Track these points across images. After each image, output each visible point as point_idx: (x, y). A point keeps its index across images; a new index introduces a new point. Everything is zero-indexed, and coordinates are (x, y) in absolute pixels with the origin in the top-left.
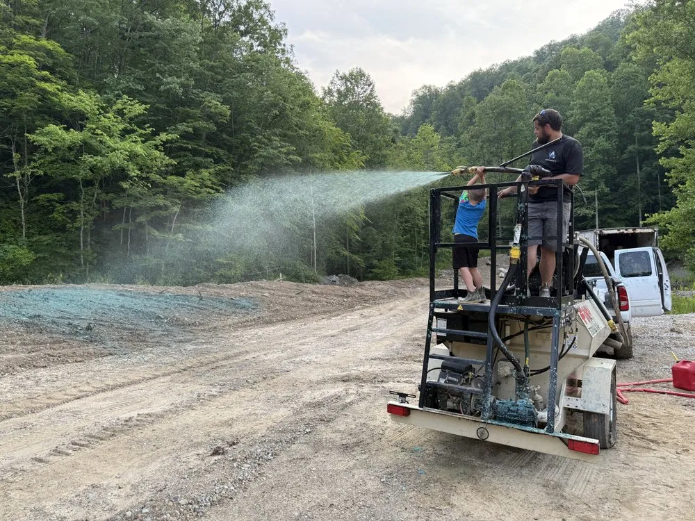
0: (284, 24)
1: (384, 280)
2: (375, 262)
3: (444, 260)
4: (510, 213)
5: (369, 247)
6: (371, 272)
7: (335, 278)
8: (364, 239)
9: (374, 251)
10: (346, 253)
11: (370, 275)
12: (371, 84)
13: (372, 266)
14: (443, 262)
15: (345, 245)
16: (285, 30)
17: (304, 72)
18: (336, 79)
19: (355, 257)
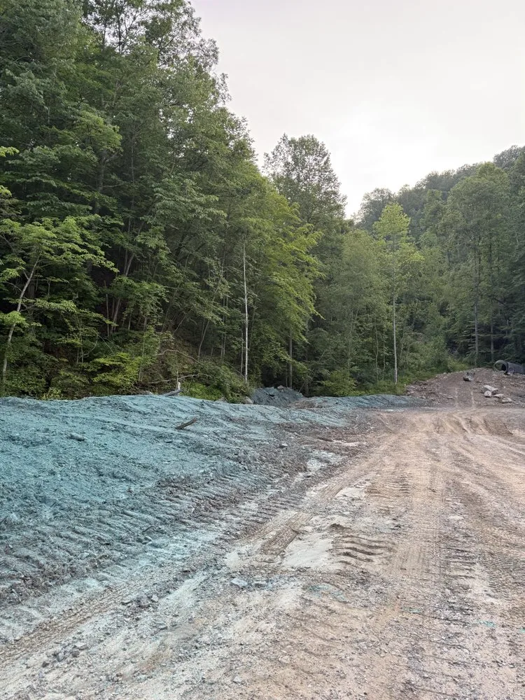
0: (214, 42)
1: (337, 396)
2: (325, 372)
3: (409, 373)
4: (488, 319)
5: (318, 354)
6: (319, 384)
7: (272, 390)
8: (312, 342)
9: (325, 358)
10: (289, 358)
11: (318, 388)
12: (325, 155)
13: (321, 377)
14: (408, 375)
15: (288, 349)
16: (215, 51)
17: (241, 119)
18: (283, 145)
19: (300, 365)
